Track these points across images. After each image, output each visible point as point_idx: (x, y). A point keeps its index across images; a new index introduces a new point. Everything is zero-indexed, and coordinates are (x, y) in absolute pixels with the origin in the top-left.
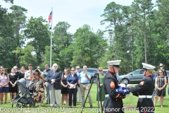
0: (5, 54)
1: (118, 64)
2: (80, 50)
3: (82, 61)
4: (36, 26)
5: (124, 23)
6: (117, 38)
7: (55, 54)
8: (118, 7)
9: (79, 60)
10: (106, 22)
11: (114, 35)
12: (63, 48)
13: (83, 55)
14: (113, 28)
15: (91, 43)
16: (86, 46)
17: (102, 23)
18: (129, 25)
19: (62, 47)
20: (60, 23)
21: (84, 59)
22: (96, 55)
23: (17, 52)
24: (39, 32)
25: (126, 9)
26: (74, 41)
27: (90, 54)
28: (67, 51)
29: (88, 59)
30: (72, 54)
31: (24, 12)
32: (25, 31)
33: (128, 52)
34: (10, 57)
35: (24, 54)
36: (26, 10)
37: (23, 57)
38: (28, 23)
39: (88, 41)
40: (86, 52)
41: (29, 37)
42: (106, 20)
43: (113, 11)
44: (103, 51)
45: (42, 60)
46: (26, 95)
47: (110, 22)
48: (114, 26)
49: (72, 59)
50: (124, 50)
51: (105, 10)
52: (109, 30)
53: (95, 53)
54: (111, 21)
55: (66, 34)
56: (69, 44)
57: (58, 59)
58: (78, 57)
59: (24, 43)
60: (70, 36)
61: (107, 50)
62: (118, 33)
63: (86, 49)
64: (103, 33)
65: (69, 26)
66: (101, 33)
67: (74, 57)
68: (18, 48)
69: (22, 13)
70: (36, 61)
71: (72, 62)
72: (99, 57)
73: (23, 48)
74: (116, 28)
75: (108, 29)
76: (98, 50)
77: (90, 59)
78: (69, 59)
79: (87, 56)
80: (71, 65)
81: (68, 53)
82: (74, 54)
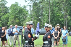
1: (32, 23)
2: (13, 16)
3: (14, 22)
5: (38, 2)
6: (34, 10)
11: (32, 8)
12: (3, 15)
13: (15, 19)
14: (32, 4)
15: (19, 12)
16: (17, 14)
17: (26, 1)
18: (40, 2)
20: (2, 1)
21: (15, 21)
22: (22, 19)
26: (10, 11)
29: (17, 21)
30: (8, 18)
33: (40, 17)
40: (16, 17)
44: (26, 17)
47: (30, 1)
48: (32, 3)
49: (8, 21)
50: (38, 16)
52: (30, 5)
53: (22, 18)
55: (5, 7)
56: (7, 13)
58: (12, 20)
60: (7, 8)
61: (28, 16)
62: (35, 7)
64: (26, 7)
65: (7, 3)
66: (25, 7)
67: (9, 20)
71: (8, 23)
72: (24, 20)
74: (33, 4)
75: (29, 5)
76: (23, 16)
77: (19, 21)
78: (6, 21)
79: (17, 20)
80: (8, 25)
81: (6, 18)
82: (10, 18)
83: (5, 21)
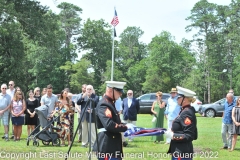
0: (49, 70)
2: (156, 68)
3: (158, 83)
4: (94, 32)
5: (219, 30)
6: (209, 50)
7: (121, 73)
8: (212, 7)
9: (155, 81)
10: (193, 28)
11: (205, 47)
12: (133, 63)
13: (160, 74)
14: (203, 37)
15: (172, 58)
16: (165, 61)
17: (188, 29)
18: (226, 32)
20: (129, 29)
21: (161, 80)
22: (178, 75)
23: (66, 68)
24: (98, 41)
25: (222, 10)
26: (149, 55)
27: (170, 73)
28: (138, 68)
29: (167, 80)
30: (145, 72)
31: (78, 12)
32: (79, 39)
34: (57, 75)
35: (76, 72)
36: (80, 10)
37: (75, 75)
38: (83, 27)
39: (167, 55)
40: (164, 69)
41: (85, 48)
42: (193, 25)
43: (205, 12)
44: (189, 70)
45: (102, 80)
46: (47, 129)
47: (199, 28)
48: (204, 34)
49: (144, 80)
50: (219, 69)
51: (193, 11)
52: (199, 40)
53: (177, 72)
54: (201, 26)
55: (137, 45)
56: (140, 59)
57: (124, 79)
58: (152, 78)
59: (76, 55)
60: (142, 47)
61: (196, 67)
62: (210, 44)
63: (164, 65)
64: (189, 44)
65: (142, 33)
66: (187, 44)
67: (147, 77)
68: (68, 62)
69: (74, 14)
70: (93, 81)
71: (144, 84)
72: (183, 78)
73: (75, 62)
74: (207, 37)
75: (196, 38)
76: (181, 68)
77: (170, 80)
78: (140, 79)
79: (166, 76)
80: (143, 89)
81: (139, 71)
82: (147, 73)
83: (135, 80)
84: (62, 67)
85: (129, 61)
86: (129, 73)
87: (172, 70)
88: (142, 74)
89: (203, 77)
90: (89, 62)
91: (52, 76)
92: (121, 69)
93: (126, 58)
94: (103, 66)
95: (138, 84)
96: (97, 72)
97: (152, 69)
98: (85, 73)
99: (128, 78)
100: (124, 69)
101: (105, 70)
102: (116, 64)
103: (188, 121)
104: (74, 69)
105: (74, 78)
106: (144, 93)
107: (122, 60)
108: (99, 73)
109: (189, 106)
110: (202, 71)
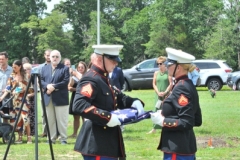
0: (6, 29)
2: (165, 20)
9: (163, 39)
13: (171, 29)
15: (187, 4)
19: (129, 14)
21: (172, 38)
22: (198, 30)
23: (30, 25)
27: (186, 27)
28: (137, 20)
29: (180, 37)
30: (148, 27)
34: (17, 36)
35: (45, 31)
37: (44, 35)
40: (177, 22)
44: (214, 21)
45: (85, 41)
49: (148, 39)
57: (119, 39)
58: (159, 34)
59: (44, 6)
63: (177, 16)
67: (151, 34)
68: (32, 17)
70: (72, 43)
71: (148, 45)
72: (205, 33)
73: (44, 17)
76: (202, 19)
77: (185, 37)
78: (142, 38)
79: (179, 32)
80: (146, 52)
81: (140, 26)
82: (152, 28)
83: (135, 39)
84: (23, 25)
85: (124, 11)
86: (124, 30)
87: (188, 23)
88: (145, 29)
89: (236, 31)
90: (63, 15)
91: (10, 38)
92: (112, 23)
93: (119, 7)
94: (86, 20)
95: (138, 45)
96: (77, 29)
97: (160, 22)
98: (58, 32)
99: (123, 37)
100: (117, 24)
101: (89, 27)
102: (106, 17)
103: (183, 100)
104: (42, 27)
105: (44, 40)
106: (147, 57)
107: (113, 10)
108: (80, 31)
109: (185, 77)
110: (233, 22)
